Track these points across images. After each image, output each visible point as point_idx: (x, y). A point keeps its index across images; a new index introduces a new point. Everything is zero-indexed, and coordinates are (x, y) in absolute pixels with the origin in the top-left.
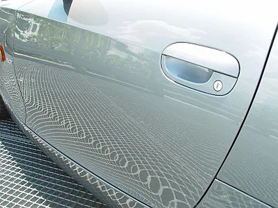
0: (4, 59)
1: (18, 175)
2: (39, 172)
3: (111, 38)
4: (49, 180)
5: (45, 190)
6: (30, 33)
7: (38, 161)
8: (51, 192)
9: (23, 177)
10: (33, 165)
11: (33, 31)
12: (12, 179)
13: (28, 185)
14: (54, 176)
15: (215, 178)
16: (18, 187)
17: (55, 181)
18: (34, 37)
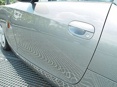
0: (9, 27)
1: (14, 72)
2: (22, 71)
3: (50, 19)
4: (26, 74)
5: (25, 78)
6: (18, 17)
7: (22, 67)
8: (27, 78)
9: (16, 73)
10: (20, 68)
11: (19, 16)
12: (12, 74)
13: (18, 76)
14: (28, 72)
15: (87, 69)
16: (14, 76)
17: (29, 74)
18: (20, 18)
